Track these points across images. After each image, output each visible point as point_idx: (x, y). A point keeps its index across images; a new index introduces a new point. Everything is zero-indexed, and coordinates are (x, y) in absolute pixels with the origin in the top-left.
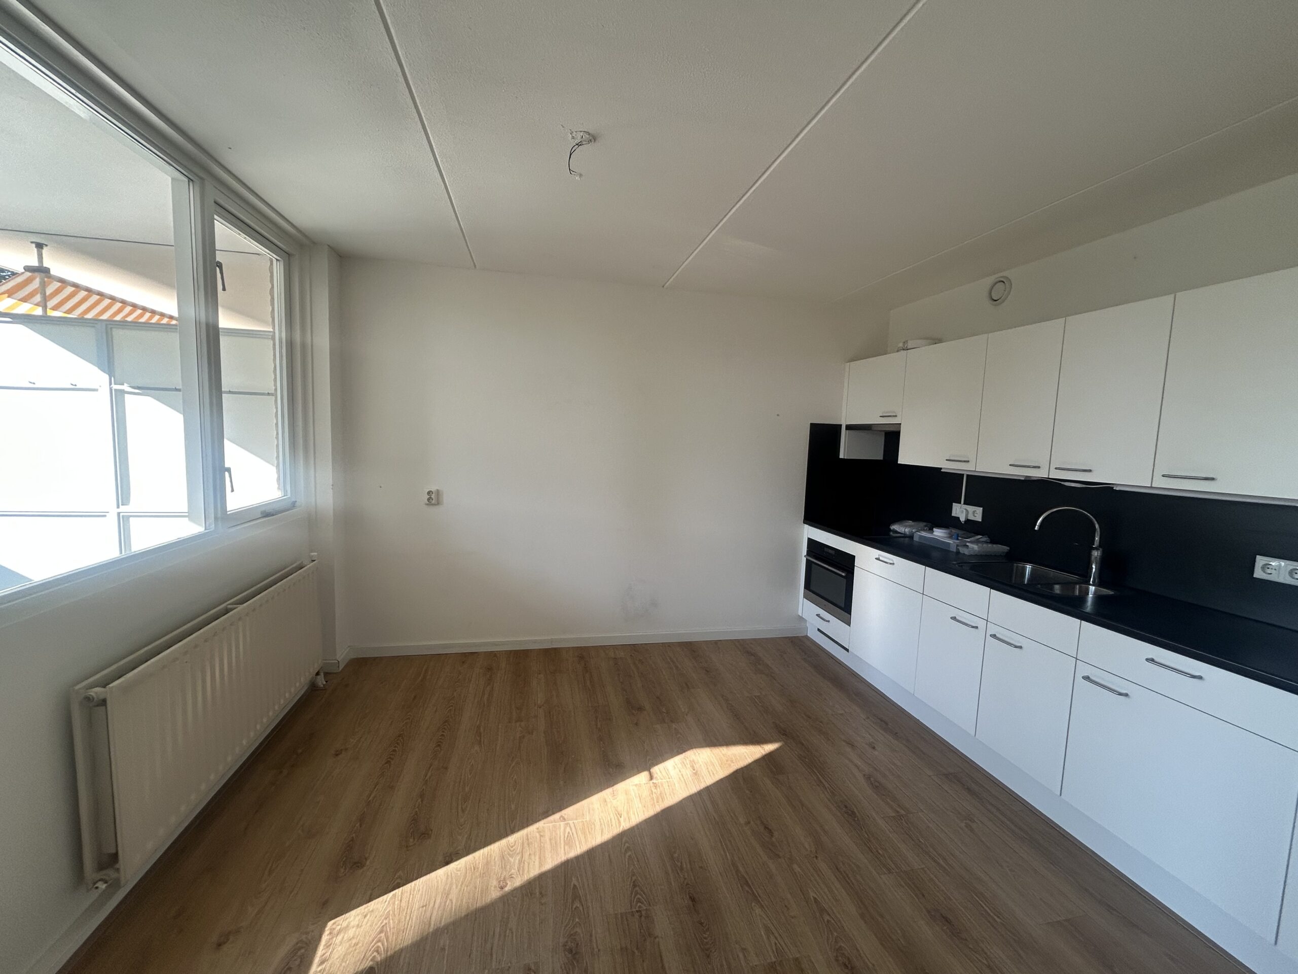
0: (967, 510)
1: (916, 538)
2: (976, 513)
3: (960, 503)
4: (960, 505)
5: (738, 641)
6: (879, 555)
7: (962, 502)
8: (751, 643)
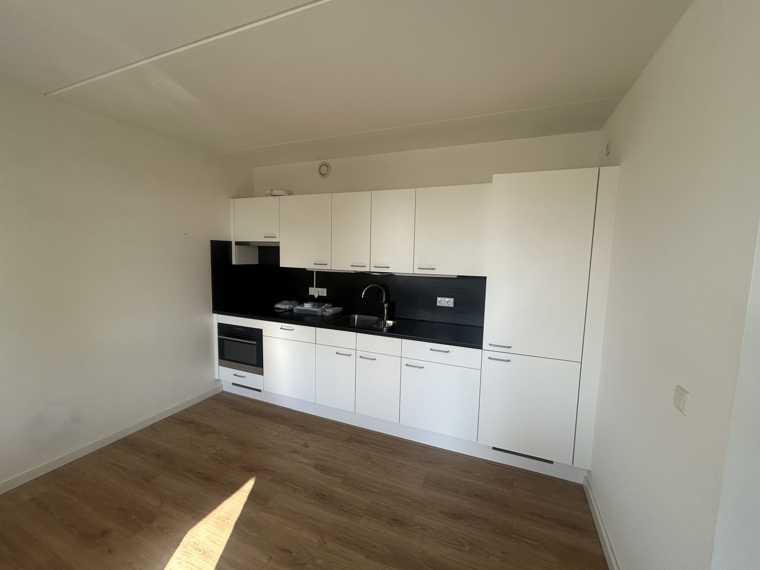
0: (318, 291)
1: (295, 311)
2: (323, 292)
3: (313, 287)
4: (313, 288)
5: (171, 417)
6: (281, 326)
7: (315, 286)
8: (185, 414)
